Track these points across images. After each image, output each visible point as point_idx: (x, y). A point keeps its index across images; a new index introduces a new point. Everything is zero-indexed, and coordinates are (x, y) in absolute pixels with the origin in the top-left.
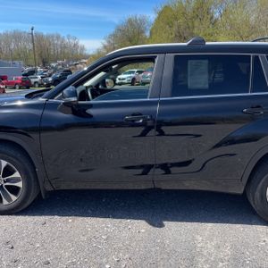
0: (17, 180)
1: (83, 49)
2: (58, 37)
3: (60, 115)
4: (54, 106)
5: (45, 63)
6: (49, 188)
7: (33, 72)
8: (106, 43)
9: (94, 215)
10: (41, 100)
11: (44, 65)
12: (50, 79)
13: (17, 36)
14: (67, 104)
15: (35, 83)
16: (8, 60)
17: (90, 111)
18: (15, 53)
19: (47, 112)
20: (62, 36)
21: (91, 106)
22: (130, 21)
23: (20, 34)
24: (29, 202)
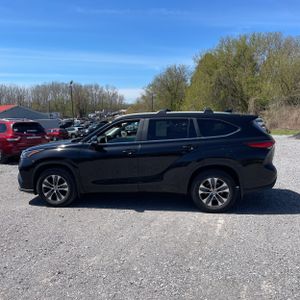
0: (65, 187)
1: (122, 98)
2: (97, 87)
3: (90, 151)
4: (86, 146)
5: (82, 114)
6: (82, 192)
7: (70, 124)
8: (145, 94)
9: (107, 208)
10: (80, 143)
11: (81, 116)
12: (87, 131)
13: (55, 88)
14: (93, 145)
15: (72, 134)
16: (45, 111)
17: (106, 149)
18: (52, 105)
19: (83, 150)
20: (100, 86)
21: (106, 146)
22: (169, 71)
23: (59, 85)
24: (71, 200)
